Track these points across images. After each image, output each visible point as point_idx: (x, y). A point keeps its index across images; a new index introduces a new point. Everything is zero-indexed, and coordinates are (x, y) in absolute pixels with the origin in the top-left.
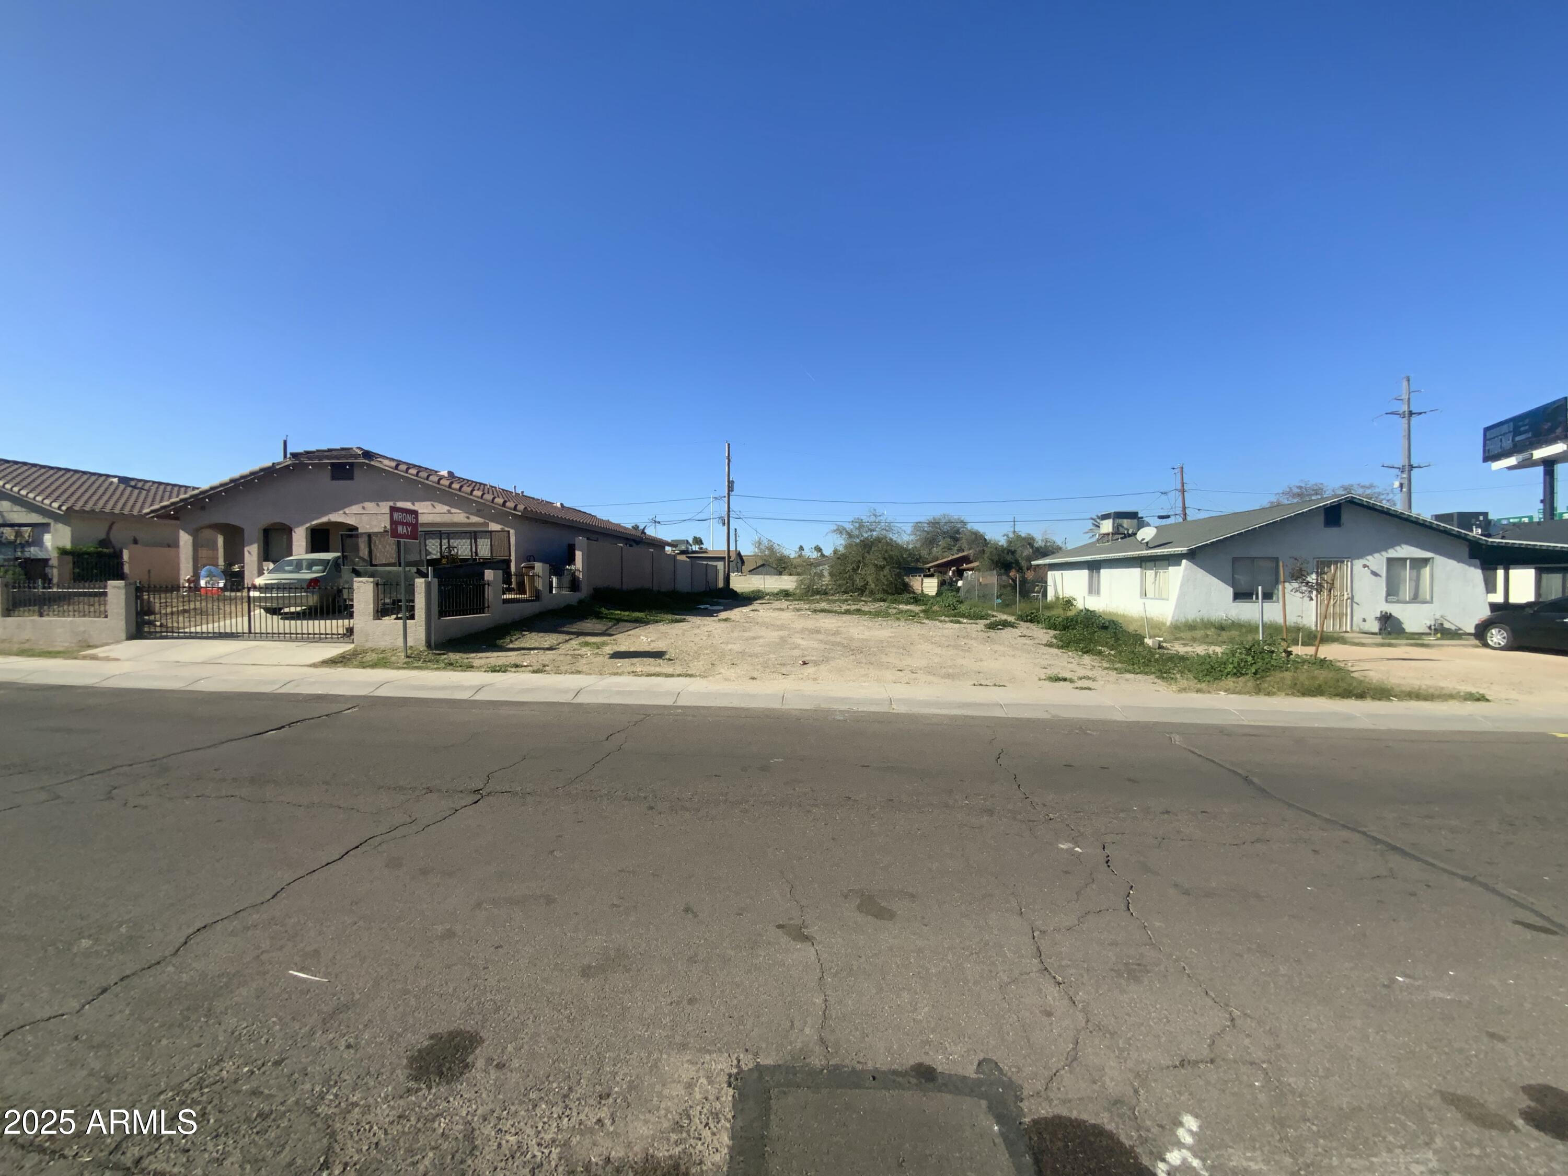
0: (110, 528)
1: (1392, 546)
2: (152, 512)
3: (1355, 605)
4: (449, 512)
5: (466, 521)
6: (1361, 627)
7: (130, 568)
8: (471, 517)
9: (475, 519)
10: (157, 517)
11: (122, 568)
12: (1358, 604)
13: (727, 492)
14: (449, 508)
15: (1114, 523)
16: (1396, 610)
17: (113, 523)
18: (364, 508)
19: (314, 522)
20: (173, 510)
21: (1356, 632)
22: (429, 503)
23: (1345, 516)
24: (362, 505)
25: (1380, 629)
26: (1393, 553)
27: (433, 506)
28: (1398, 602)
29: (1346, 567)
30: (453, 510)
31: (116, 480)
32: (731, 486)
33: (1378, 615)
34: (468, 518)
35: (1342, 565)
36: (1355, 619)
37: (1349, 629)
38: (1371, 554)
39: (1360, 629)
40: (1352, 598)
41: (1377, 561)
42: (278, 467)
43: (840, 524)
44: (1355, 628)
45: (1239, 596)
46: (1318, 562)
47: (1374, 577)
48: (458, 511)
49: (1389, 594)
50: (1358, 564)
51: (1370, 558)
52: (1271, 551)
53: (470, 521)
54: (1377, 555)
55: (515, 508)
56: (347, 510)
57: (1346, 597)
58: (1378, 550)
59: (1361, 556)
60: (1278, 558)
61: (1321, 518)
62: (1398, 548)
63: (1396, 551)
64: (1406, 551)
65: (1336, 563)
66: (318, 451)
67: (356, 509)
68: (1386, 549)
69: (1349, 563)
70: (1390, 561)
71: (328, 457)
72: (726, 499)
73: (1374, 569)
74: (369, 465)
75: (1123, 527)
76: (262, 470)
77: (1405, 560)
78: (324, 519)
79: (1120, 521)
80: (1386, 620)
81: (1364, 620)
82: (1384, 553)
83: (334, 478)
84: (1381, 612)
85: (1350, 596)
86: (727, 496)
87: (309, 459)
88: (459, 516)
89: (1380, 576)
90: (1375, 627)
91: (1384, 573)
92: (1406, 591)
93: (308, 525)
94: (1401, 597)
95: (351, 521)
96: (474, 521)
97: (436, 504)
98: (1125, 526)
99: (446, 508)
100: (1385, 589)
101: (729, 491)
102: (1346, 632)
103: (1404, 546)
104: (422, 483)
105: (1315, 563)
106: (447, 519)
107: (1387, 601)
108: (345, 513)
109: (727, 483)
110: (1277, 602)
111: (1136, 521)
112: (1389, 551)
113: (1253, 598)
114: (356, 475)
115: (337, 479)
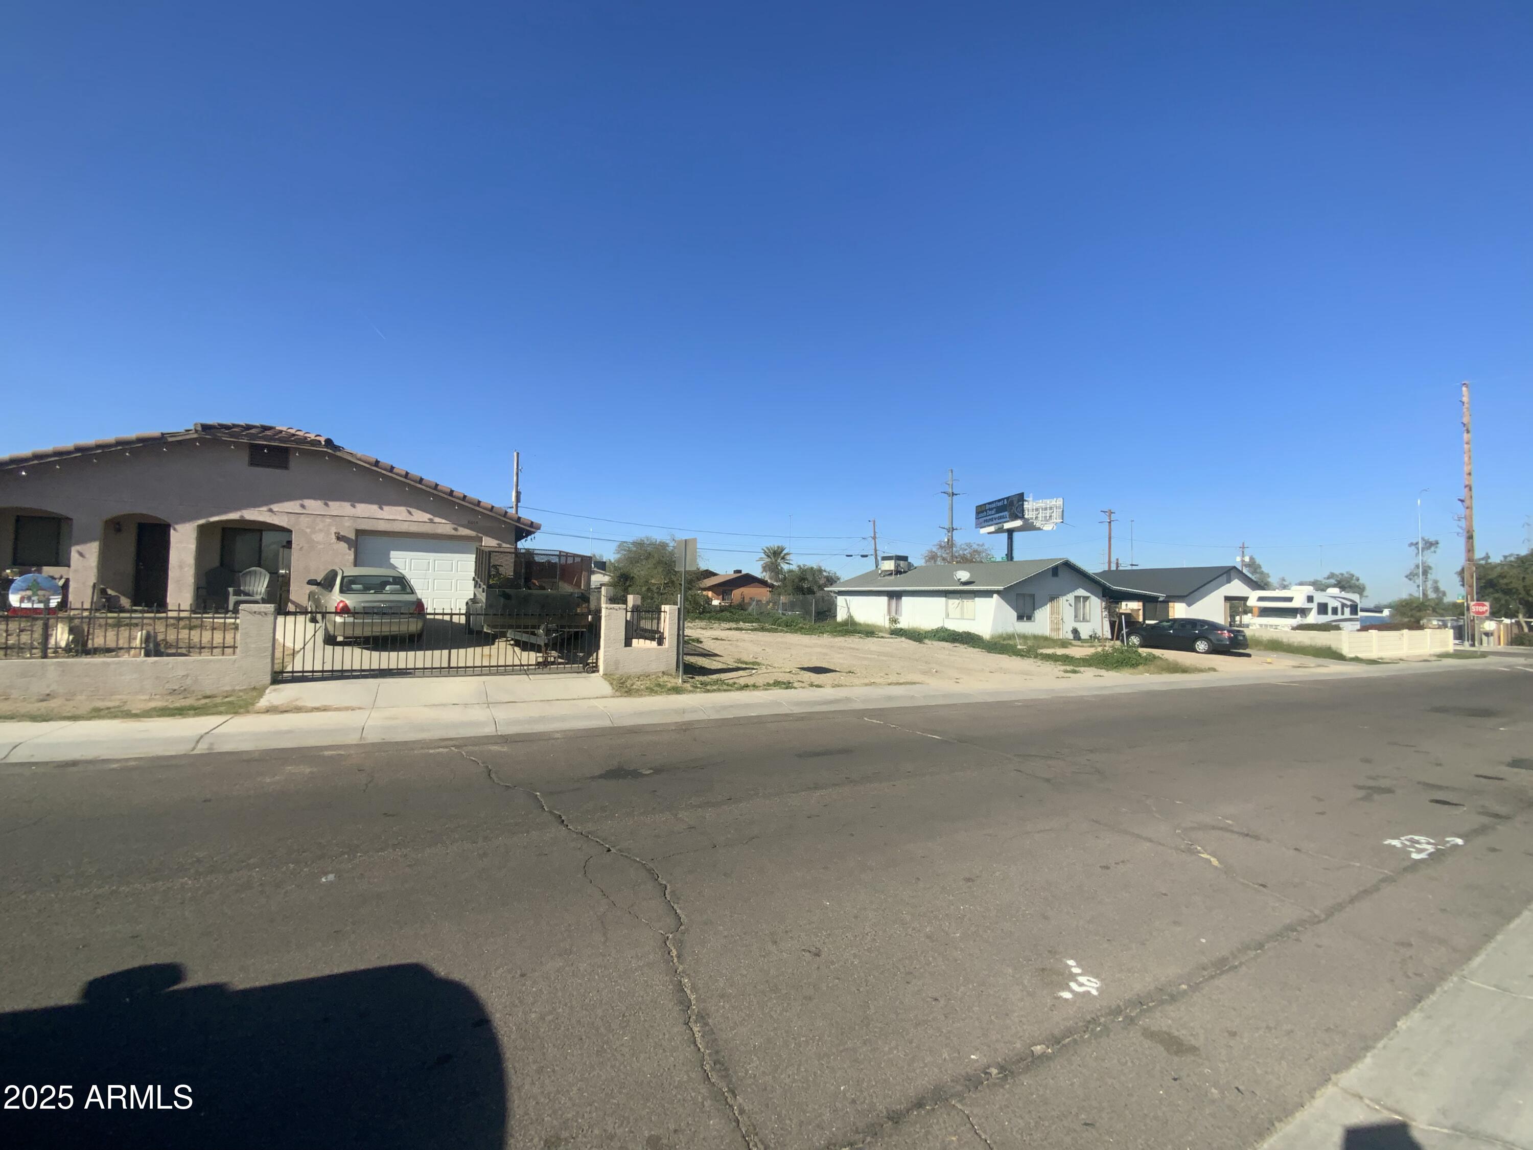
1: (1076, 588)
3: (1063, 623)
4: (431, 521)
5: (453, 532)
6: (1066, 637)
8: (460, 529)
12: (1065, 622)
14: (431, 517)
16: (1078, 626)
18: (303, 506)
19: (214, 519)
22: (403, 509)
23: (1060, 571)
24: (300, 502)
25: (1074, 637)
26: (1076, 593)
27: (410, 513)
28: (1078, 621)
29: (1060, 601)
30: (437, 520)
33: (1072, 629)
34: (456, 529)
36: (1064, 632)
40: (1062, 619)
41: (1071, 597)
42: (170, 439)
45: (1020, 618)
46: (1050, 597)
47: (1070, 607)
48: (444, 521)
49: (1075, 617)
50: (1064, 600)
51: (1068, 595)
53: (459, 533)
54: (1071, 594)
56: (275, 507)
57: (1060, 618)
58: (1071, 591)
59: (1065, 594)
60: (1034, 595)
63: (1078, 591)
64: (1081, 592)
65: (1056, 598)
67: (292, 506)
68: (1074, 590)
69: (1061, 598)
70: (1075, 597)
73: (1070, 602)
76: (140, 440)
77: (1080, 597)
78: (234, 516)
80: (1075, 632)
81: (1067, 632)
83: (253, 462)
84: (1073, 627)
87: (231, 436)
90: (1071, 637)
91: (1073, 604)
92: (1081, 615)
93: (202, 522)
94: (1080, 619)
95: (280, 521)
96: (463, 534)
97: (412, 509)
99: (426, 515)
100: (1074, 614)
103: (1080, 589)
105: (1048, 598)
106: (429, 529)
107: (1075, 621)
108: (271, 510)
110: (1034, 621)
111: (906, 562)
112: (1076, 591)
113: (1025, 619)
114: (293, 463)
115: (258, 465)
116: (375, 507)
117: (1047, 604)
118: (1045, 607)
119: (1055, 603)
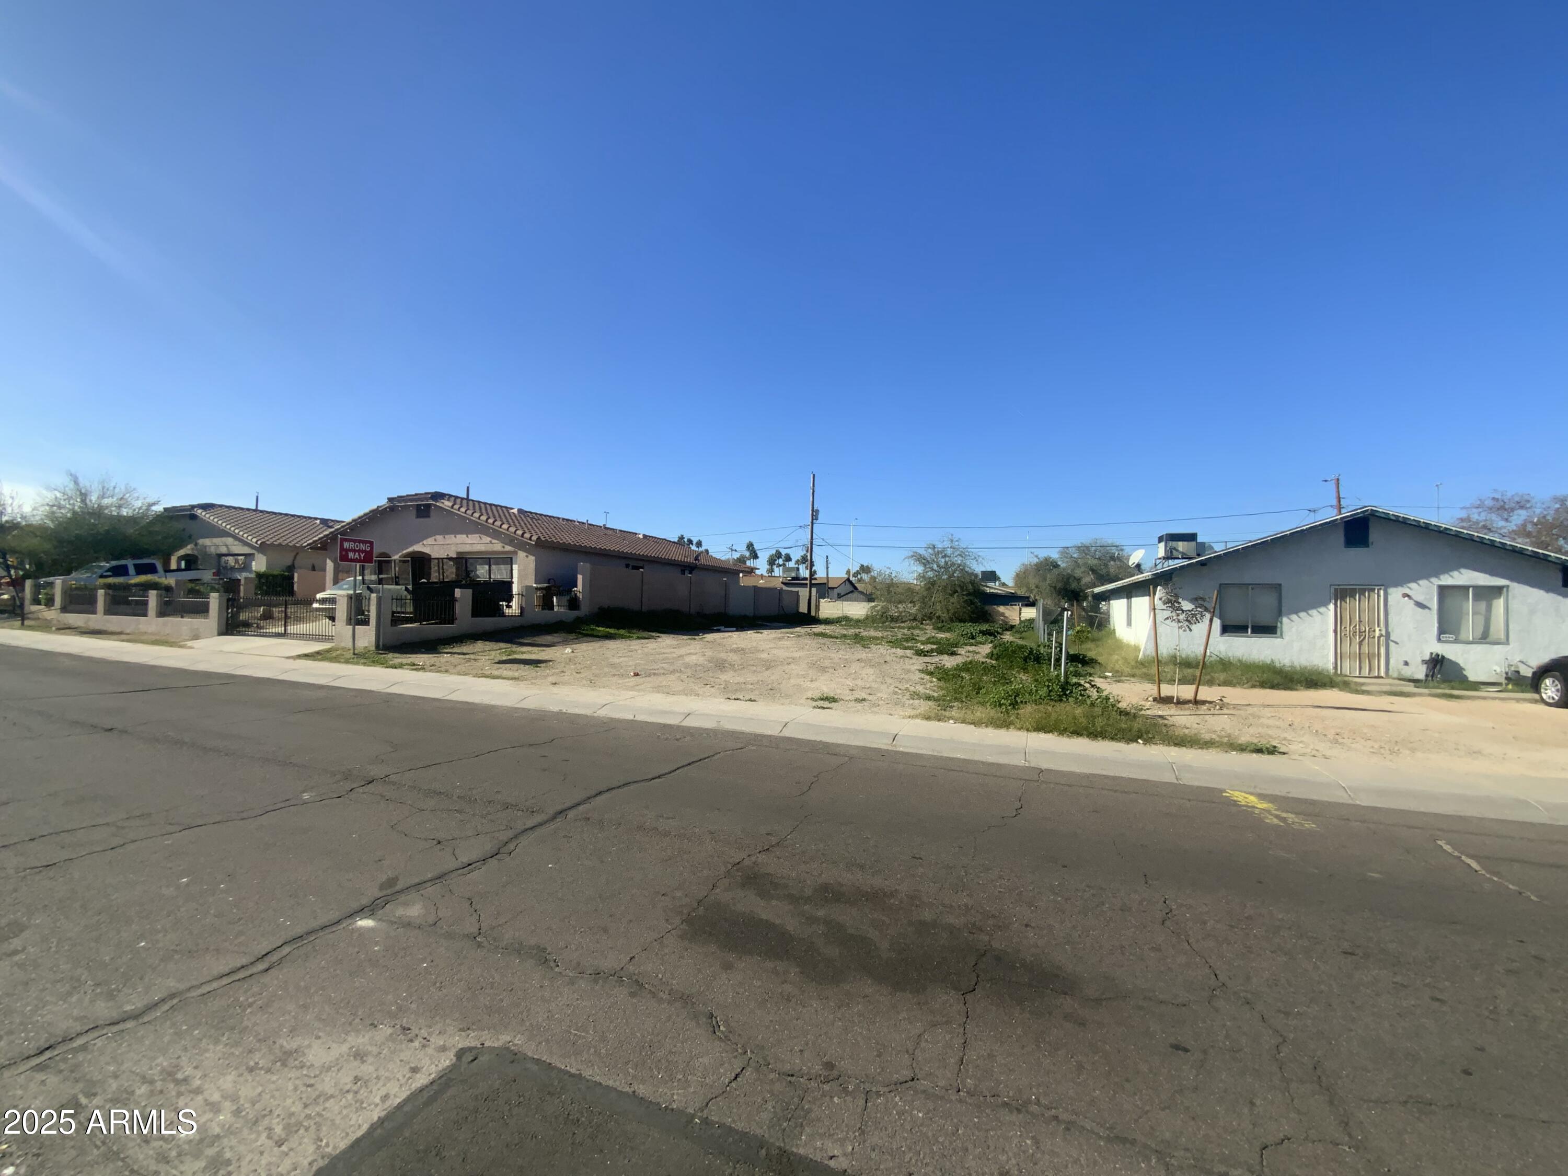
0: (295, 557)
1: (1447, 570)
2: (308, 545)
3: (1391, 644)
4: (491, 542)
5: (502, 549)
6: (1403, 672)
7: (298, 586)
8: (506, 546)
9: (508, 548)
10: (311, 548)
11: (293, 587)
12: (1397, 643)
13: (810, 520)
14: (491, 539)
15: (1166, 546)
16: (1451, 651)
17: (297, 554)
18: (435, 540)
19: (404, 552)
20: (320, 543)
21: (1394, 679)
22: (477, 535)
23: (1374, 535)
24: (434, 537)
25: (1427, 676)
26: (1447, 580)
27: (480, 538)
28: (1456, 641)
29: (1377, 598)
30: (494, 541)
31: (318, 522)
32: (815, 515)
33: (1427, 657)
35: (1372, 594)
36: (1392, 661)
37: (1382, 674)
38: (1415, 580)
39: (1399, 673)
40: (1387, 636)
41: (1424, 590)
42: (380, 509)
43: (915, 550)
44: (1391, 672)
45: (1229, 628)
46: (1336, 590)
47: (1420, 610)
48: (497, 542)
49: (1442, 631)
50: (1395, 594)
51: (1413, 585)
52: (1270, 577)
53: (505, 550)
54: (1423, 582)
55: (530, 539)
56: (425, 542)
57: (1377, 633)
58: (1427, 577)
59: (1398, 583)
60: (1280, 585)
61: (1340, 537)
62: (1455, 574)
63: (1452, 577)
64: (1467, 577)
65: (1362, 592)
66: (407, 496)
67: (430, 541)
68: (1437, 575)
69: (1382, 592)
70: (1442, 588)
71: (411, 500)
72: (810, 527)
73: (1420, 599)
74: (435, 506)
75: (1177, 550)
76: (371, 512)
77: (1466, 588)
78: (411, 549)
79: (1174, 544)
80: (1437, 663)
81: (1406, 663)
82: (1434, 580)
83: (418, 516)
84: (1432, 654)
85: (1384, 633)
86: (810, 524)
88: (497, 546)
89: (1429, 609)
90: (1420, 672)
91: (1434, 605)
92: (1470, 627)
93: (400, 554)
94: (1463, 636)
95: (426, 550)
96: (507, 550)
97: (482, 536)
98: (1180, 549)
99: (489, 539)
100: (1436, 625)
101: (813, 519)
102: (1379, 677)
103: (1463, 571)
104: (469, 519)
105: (1332, 590)
106: (490, 548)
107: (1439, 640)
108: (423, 544)
109: (811, 512)
110: (1281, 636)
111: (1193, 543)
112: (1442, 577)
113: (1249, 630)
114: (432, 513)
115: (421, 517)
116: (464, 536)
117: (1325, 604)
118: (1322, 609)
119: (1352, 605)
